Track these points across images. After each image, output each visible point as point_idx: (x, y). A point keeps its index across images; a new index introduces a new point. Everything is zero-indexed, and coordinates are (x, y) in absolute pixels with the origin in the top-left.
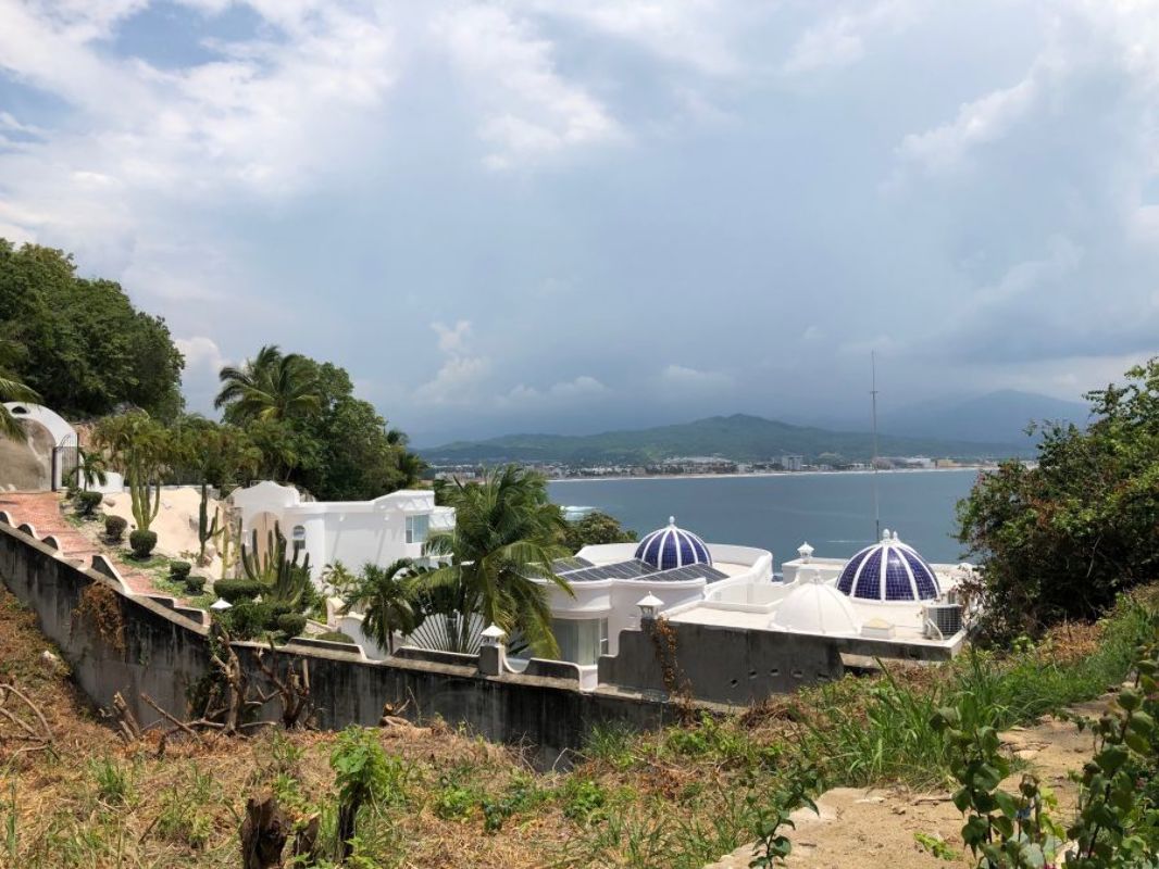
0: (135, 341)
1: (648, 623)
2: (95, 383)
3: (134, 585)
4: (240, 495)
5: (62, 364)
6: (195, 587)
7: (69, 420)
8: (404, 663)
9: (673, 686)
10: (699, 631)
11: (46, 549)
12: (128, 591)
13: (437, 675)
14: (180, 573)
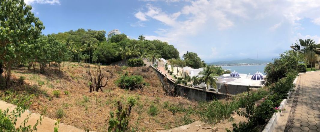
0: (174, 51)
1: (224, 84)
2: (169, 56)
3: (169, 77)
4: (184, 68)
5: (166, 54)
6: (176, 78)
7: (165, 60)
8: (195, 88)
9: (227, 93)
10: (231, 85)
11: (161, 73)
12: (168, 78)
13: (199, 90)
14: (175, 76)
